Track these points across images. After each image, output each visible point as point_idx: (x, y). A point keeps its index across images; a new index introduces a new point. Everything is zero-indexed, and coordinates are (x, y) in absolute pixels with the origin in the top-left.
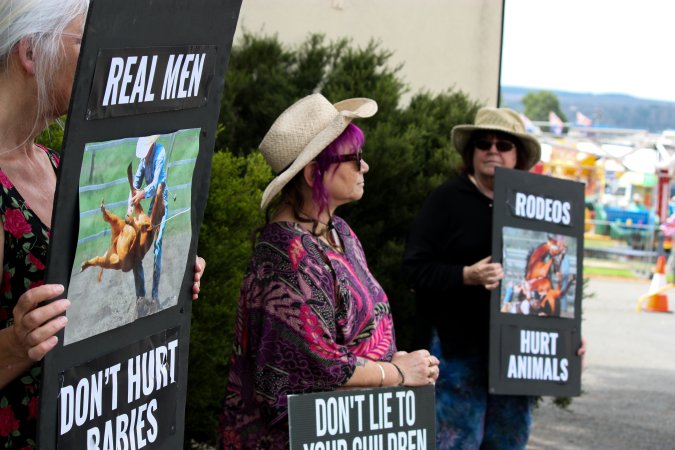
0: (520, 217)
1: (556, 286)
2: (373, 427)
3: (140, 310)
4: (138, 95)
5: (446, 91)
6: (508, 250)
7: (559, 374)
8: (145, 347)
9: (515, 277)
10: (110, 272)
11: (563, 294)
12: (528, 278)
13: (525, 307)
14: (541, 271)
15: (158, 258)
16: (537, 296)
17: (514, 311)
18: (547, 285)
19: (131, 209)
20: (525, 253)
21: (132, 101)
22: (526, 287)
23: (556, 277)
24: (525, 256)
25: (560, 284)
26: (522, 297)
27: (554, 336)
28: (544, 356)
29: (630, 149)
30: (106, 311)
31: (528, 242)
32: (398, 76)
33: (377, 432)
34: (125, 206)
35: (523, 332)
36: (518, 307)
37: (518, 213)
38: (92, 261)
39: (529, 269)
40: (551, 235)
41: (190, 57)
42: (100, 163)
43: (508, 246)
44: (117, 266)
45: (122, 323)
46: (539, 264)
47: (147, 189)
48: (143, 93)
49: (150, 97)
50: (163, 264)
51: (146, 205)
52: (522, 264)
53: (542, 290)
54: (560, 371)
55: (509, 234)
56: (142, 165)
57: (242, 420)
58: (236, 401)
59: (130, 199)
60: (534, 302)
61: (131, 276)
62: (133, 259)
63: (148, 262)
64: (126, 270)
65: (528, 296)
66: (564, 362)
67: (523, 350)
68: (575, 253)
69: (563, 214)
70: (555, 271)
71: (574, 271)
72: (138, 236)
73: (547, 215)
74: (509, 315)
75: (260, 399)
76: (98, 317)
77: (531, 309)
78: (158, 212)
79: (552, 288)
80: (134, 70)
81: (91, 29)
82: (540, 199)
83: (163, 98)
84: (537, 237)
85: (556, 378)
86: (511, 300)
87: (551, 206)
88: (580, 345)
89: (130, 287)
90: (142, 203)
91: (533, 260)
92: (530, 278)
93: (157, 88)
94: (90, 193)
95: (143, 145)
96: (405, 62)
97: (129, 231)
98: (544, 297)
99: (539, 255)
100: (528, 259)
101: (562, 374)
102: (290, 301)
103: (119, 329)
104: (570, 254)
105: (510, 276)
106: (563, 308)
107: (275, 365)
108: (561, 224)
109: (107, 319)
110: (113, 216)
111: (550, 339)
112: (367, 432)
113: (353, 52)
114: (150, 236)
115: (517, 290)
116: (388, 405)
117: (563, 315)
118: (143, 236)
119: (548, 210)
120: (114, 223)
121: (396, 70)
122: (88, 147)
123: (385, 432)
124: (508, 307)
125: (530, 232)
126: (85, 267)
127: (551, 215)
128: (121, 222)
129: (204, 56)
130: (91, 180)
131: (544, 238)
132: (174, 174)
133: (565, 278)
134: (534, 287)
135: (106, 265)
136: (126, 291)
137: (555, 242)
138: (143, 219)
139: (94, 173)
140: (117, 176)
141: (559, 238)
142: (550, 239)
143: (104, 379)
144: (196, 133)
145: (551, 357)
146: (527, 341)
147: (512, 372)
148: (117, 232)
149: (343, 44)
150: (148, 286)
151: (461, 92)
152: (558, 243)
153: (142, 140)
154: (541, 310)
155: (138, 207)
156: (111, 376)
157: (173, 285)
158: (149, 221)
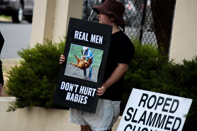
3: (85, 78)
8: (86, 86)
10: (77, 68)
19: (82, 58)
21: (82, 39)
30: (75, 74)
34: (81, 57)
41: (98, 36)
44: (79, 67)
45: (80, 78)
47: (86, 56)
56: (84, 51)
63: (88, 70)
64: (81, 69)
72: (84, 64)
76: (73, 74)
80: (82, 34)
94: (72, 52)
95: (85, 48)
97: (82, 62)
109: (75, 76)
110: (78, 58)
114: (88, 66)
118: (86, 65)
120: (78, 59)
122: (72, 44)
126: (71, 64)
128: (80, 60)
130: (72, 50)
132: (96, 57)
135: (76, 66)
136: (81, 73)
138: (85, 61)
140: (79, 51)
143: (74, 86)
155: (84, 58)
156: (76, 86)
157: (96, 78)
158: (88, 62)
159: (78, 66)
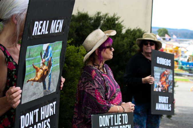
0: (158, 64)
1: (167, 83)
2: (116, 124)
3: (44, 93)
4: (43, 32)
5: (136, 28)
7: (169, 109)
8: (46, 104)
9: (157, 81)
10: (35, 83)
11: (169, 86)
12: (160, 81)
13: (160, 89)
14: (164, 79)
15: (50, 78)
16: (163, 86)
18: (165, 83)
19: (41, 65)
20: (159, 74)
21: (41, 34)
22: (160, 84)
23: (167, 81)
25: (168, 83)
26: (159, 87)
27: (167, 98)
28: (165, 103)
29: (188, 45)
30: (34, 94)
31: (160, 71)
32: (122, 24)
33: (117, 126)
34: (40, 64)
35: (159, 97)
36: (158, 89)
37: (158, 63)
38: (30, 80)
39: (161, 79)
40: (166, 69)
41: (59, 21)
42: (32, 52)
43: (155, 72)
44: (37, 81)
45: (39, 97)
46: (163, 77)
47: (46, 59)
48: (45, 31)
49: (47, 33)
50: (51, 80)
51: (46, 63)
52: (159, 77)
53: (164, 85)
54: (169, 108)
55: (156, 69)
56: (45, 52)
57: (78, 122)
58: (76, 117)
59: (41, 62)
60: (162, 88)
61: (42, 84)
62: (42, 79)
63: (47, 79)
64: (40, 82)
65: (161, 86)
66: (170, 105)
68: (172, 74)
69: (169, 63)
71: (172, 79)
72: (44, 72)
73: (165, 63)
74: (156, 92)
75: (83, 116)
76: (32, 96)
77: (161, 90)
78: (50, 65)
79: (166, 84)
80: (42, 25)
81: (28, 14)
82: (163, 59)
83: (51, 33)
84: (162, 69)
85: (168, 110)
86: (156, 87)
87: (166, 61)
88: (174, 100)
89: (41, 87)
90: (45, 63)
91: (161, 76)
93: (49, 30)
94: (29, 60)
95: (45, 46)
96: (124, 20)
97: (41, 71)
98: (165, 87)
99: (163, 75)
100: (160, 76)
102: (92, 88)
103: (38, 99)
104: (171, 74)
105: (156, 81)
106: (169, 90)
107: (87, 106)
108: (168, 66)
109: (35, 96)
110: (36, 67)
112: (114, 125)
113: (109, 17)
114: (48, 72)
115: (158, 85)
116: (120, 118)
117: (169, 92)
118: (45, 72)
119: (165, 62)
120: (36, 69)
121: (122, 22)
122: (28, 47)
123: (119, 125)
124: (156, 89)
125: (161, 68)
126: (28, 82)
127: (166, 63)
128: (38, 68)
129: (63, 20)
130: (29, 57)
131: (164, 70)
132: (55, 54)
133: (169, 81)
134: (162, 84)
135: (34, 81)
136: (40, 88)
137: (167, 71)
138: (45, 67)
139: (30, 55)
140: (38, 55)
141: (168, 70)
142: (165, 70)
143: (34, 113)
144: (61, 42)
145: (167, 104)
146: (161, 99)
147: (157, 108)
148: (37, 71)
149: (106, 15)
150: (47, 86)
151: (140, 28)
152: (168, 71)
153: (44, 45)
154: (164, 90)
155: (44, 64)
156: (36, 112)
157: (54, 86)
158: (47, 68)
159: (37, 79)
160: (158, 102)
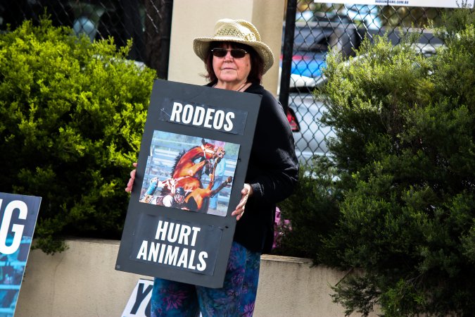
0: (175, 123)
6: (156, 150)
7: (194, 264)
9: (161, 174)
12: (175, 176)
13: (167, 201)
14: (190, 171)
16: (182, 192)
17: (154, 202)
18: (195, 183)
20: (177, 154)
23: (207, 178)
24: (175, 157)
25: (211, 184)
26: (165, 191)
27: (196, 230)
28: (182, 246)
31: (180, 145)
35: (160, 223)
37: (172, 119)
39: (178, 168)
43: (157, 147)
46: (189, 165)
52: (171, 164)
54: (196, 261)
55: (160, 137)
60: (178, 198)
65: (173, 191)
66: (204, 255)
67: (157, 237)
69: (225, 122)
70: (207, 173)
71: (230, 173)
73: (207, 122)
77: (174, 202)
82: (200, 108)
85: (191, 267)
87: (213, 114)
91: (182, 161)
92: (177, 176)
99: (189, 157)
100: (178, 159)
101: (198, 265)
104: (229, 158)
105: (156, 173)
108: (221, 131)
111: (192, 232)
115: (161, 185)
119: (209, 118)
125: (183, 137)
127: (211, 122)
131: (197, 142)
133: (219, 179)
134: (181, 184)
137: (212, 147)
141: (217, 143)
142: (205, 144)
145: (190, 248)
146: (164, 231)
147: (142, 254)
152: (216, 147)
154: (185, 204)
160: (151, 238)
